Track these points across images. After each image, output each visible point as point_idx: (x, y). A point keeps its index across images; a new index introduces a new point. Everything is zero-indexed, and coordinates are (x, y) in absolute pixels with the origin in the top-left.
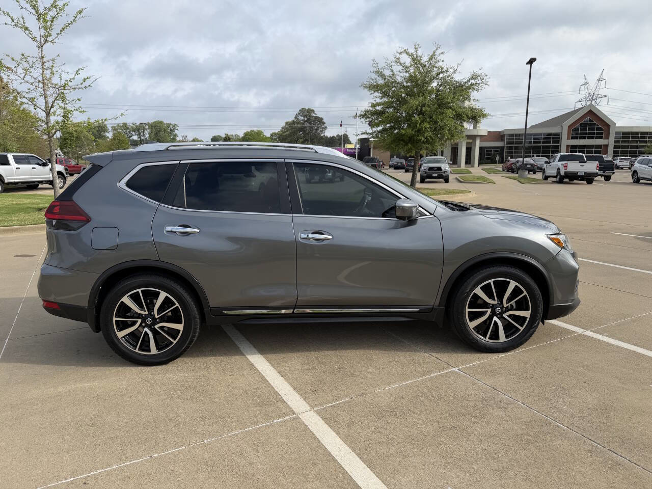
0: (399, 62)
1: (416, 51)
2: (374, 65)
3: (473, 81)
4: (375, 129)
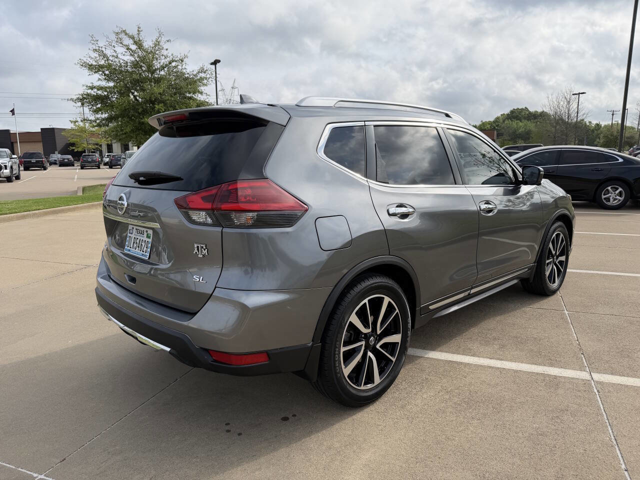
0: (121, 43)
1: (138, 34)
2: (92, 42)
3: (203, 75)
4: (99, 116)
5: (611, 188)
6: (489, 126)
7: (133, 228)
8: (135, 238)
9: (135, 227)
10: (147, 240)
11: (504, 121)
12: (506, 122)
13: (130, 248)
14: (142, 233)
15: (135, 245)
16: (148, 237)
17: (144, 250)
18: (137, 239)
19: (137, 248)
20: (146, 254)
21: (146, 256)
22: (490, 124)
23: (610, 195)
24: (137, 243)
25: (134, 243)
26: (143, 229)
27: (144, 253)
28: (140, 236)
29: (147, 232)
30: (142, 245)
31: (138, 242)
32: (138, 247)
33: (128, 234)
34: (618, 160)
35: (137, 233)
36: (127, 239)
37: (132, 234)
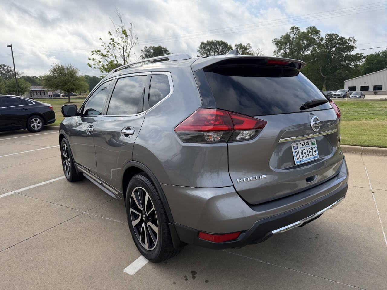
5: (34, 120)
7: (297, 144)
8: (301, 150)
9: (299, 143)
10: (313, 146)
13: (301, 159)
14: (307, 144)
15: (304, 155)
16: (313, 144)
17: (314, 154)
18: (304, 150)
19: (307, 156)
20: (317, 155)
21: (317, 157)
23: (34, 124)
24: (305, 153)
25: (302, 154)
26: (307, 141)
27: (315, 156)
28: (306, 147)
29: (311, 141)
30: (310, 152)
31: (305, 151)
32: (308, 154)
33: (293, 151)
34: (33, 103)
35: (303, 146)
36: (294, 154)
37: (297, 149)
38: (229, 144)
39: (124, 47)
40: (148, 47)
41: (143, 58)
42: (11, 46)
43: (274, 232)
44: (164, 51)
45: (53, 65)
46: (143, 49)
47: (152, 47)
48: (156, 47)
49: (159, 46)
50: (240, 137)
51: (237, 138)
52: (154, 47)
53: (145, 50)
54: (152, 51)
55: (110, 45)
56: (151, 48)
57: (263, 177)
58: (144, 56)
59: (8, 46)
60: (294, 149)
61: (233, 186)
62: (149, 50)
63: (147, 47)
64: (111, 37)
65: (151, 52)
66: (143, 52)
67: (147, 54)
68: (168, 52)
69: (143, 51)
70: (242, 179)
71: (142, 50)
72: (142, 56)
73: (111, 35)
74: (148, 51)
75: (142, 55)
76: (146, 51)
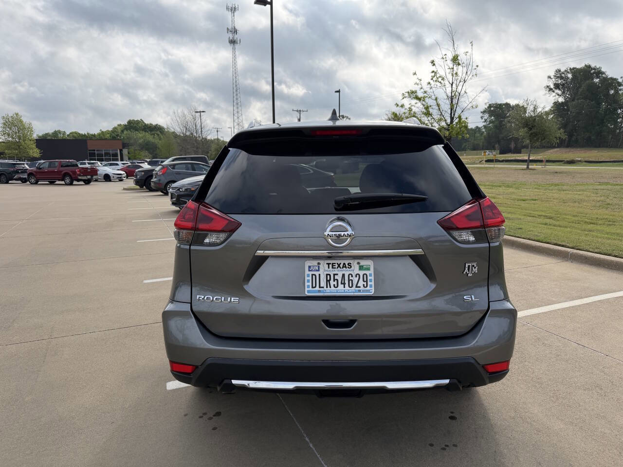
6: (108, 135)
7: (319, 263)
8: (328, 275)
9: (324, 263)
10: (362, 273)
11: (122, 131)
12: (125, 132)
13: (323, 287)
14: (347, 266)
15: (333, 283)
16: (364, 269)
17: (362, 286)
18: (335, 275)
19: (341, 286)
20: (368, 289)
21: (367, 291)
22: (109, 134)
24: (337, 279)
25: (328, 281)
26: (347, 261)
27: (362, 289)
28: (342, 271)
30: (352, 280)
31: (338, 277)
32: (344, 284)
33: (307, 272)
34: (310, 171)
35: (333, 268)
36: (307, 278)
37: (318, 270)
38: (193, 247)
39: (453, 83)
40: (562, 70)
41: (549, 91)
42: (339, 91)
43: (234, 382)
44: (595, 75)
45: (387, 113)
46: (552, 74)
47: (570, 68)
48: (577, 67)
49: (586, 65)
50: (207, 241)
51: (205, 241)
52: (574, 68)
53: (555, 76)
54: (570, 76)
55: (431, 82)
56: (569, 71)
57: (232, 300)
58: (552, 87)
59: (336, 92)
60: (309, 271)
61: (191, 303)
62: (563, 75)
63: (560, 71)
64: (434, 68)
65: (568, 78)
66: (551, 80)
67: (560, 82)
68: (604, 76)
69: (552, 77)
70: (203, 297)
71: (549, 77)
72: (548, 87)
73: (434, 65)
74: (561, 78)
75: (548, 85)
76: (558, 77)
